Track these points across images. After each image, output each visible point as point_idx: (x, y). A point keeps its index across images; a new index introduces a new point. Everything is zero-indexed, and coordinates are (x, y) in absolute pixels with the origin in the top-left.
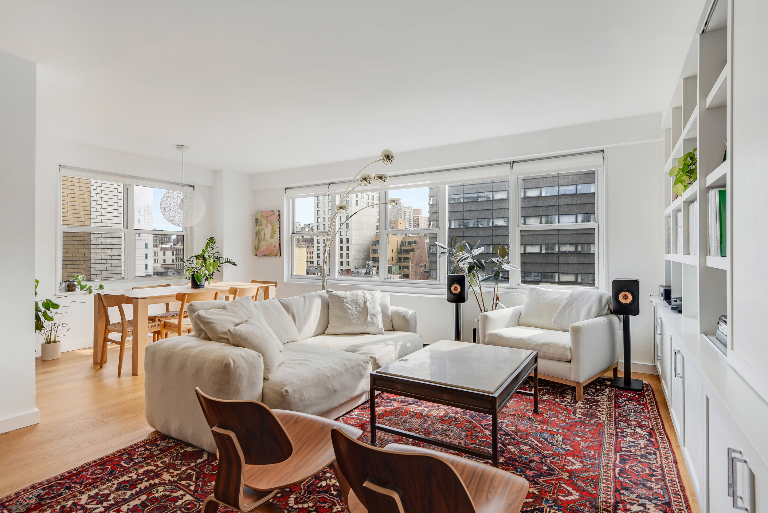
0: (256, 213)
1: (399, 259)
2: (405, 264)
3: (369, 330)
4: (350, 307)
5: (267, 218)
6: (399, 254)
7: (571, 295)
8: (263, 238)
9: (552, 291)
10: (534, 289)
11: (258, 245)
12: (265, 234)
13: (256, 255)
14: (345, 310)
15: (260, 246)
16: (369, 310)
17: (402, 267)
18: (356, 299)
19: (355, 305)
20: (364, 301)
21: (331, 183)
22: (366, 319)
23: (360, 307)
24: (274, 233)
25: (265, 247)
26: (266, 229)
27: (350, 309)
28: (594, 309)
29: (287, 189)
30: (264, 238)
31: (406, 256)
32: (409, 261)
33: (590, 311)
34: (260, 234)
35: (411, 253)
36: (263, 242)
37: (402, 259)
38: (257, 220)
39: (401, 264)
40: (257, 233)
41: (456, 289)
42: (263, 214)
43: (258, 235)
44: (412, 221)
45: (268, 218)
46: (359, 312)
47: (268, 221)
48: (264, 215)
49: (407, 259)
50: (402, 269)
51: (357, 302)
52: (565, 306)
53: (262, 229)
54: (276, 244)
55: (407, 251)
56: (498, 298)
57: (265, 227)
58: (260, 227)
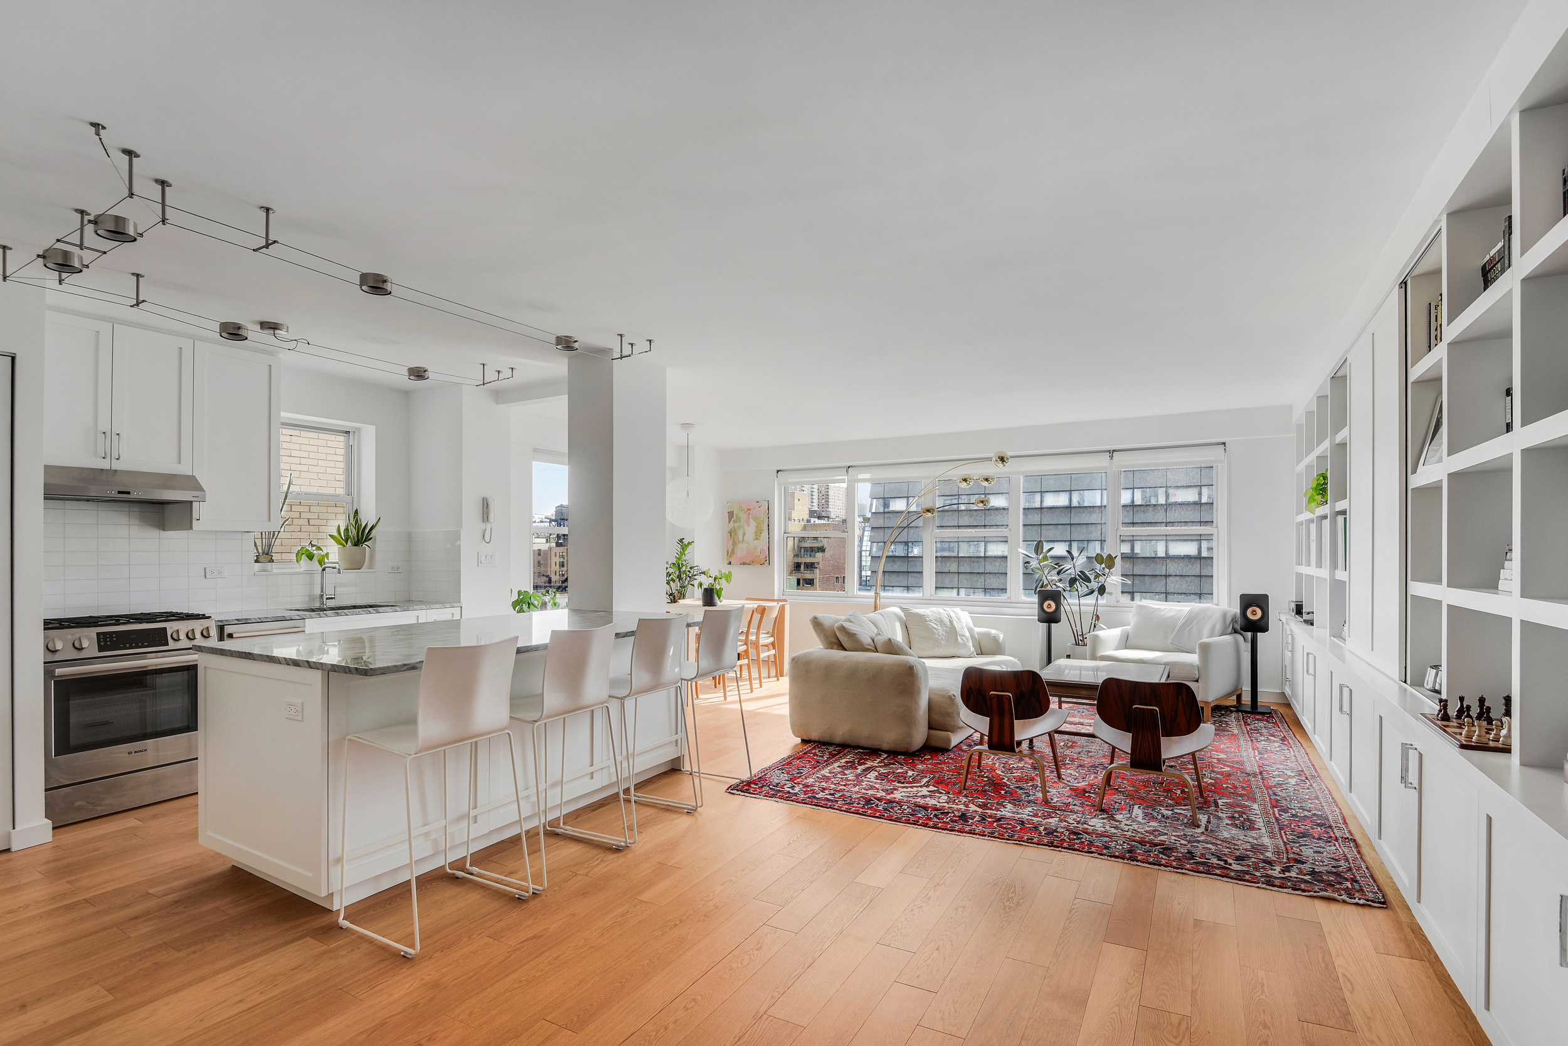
0: (729, 504)
1: (797, 566)
2: (808, 575)
3: (960, 652)
4: (935, 626)
5: (748, 512)
6: (795, 556)
7: (1190, 613)
8: (741, 540)
9: (1165, 609)
10: (1142, 607)
11: (733, 550)
12: (744, 534)
13: (730, 563)
14: (931, 631)
15: (736, 551)
16: (957, 629)
17: (801, 581)
18: (940, 618)
19: (941, 624)
20: (950, 620)
21: (849, 468)
22: (957, 640)
23: (946, 627)
24: (761, 533)
25: (744, 552)
26: (746, 526)
27: (936, 629)
28: (1218, 628)
29: (778, 471)
30: (743, 540)
31: (810, 560)
32: (815, 569)
33: (1213, 629)
34: (735, 534)
35: (820, 555)
36: (740, 545)
37: (802, 567)
38: (731, 514)
39: (800, 576)
40: (732, 533)
41: (1049, 606)
42: (742, 506)
43: (733, 535)
45: (751, 512)
46: (946, 632)
47: (750, 516)
48: (744, 507)
49: (811, 567)
50: (801, 584)
51: (942, 621)
52: (1184, 624)
53: (739, 527)
54: (763, 548)
55: (812, 551)
56: (1098, 618)
57: (745, 524)
58: (737, 525)
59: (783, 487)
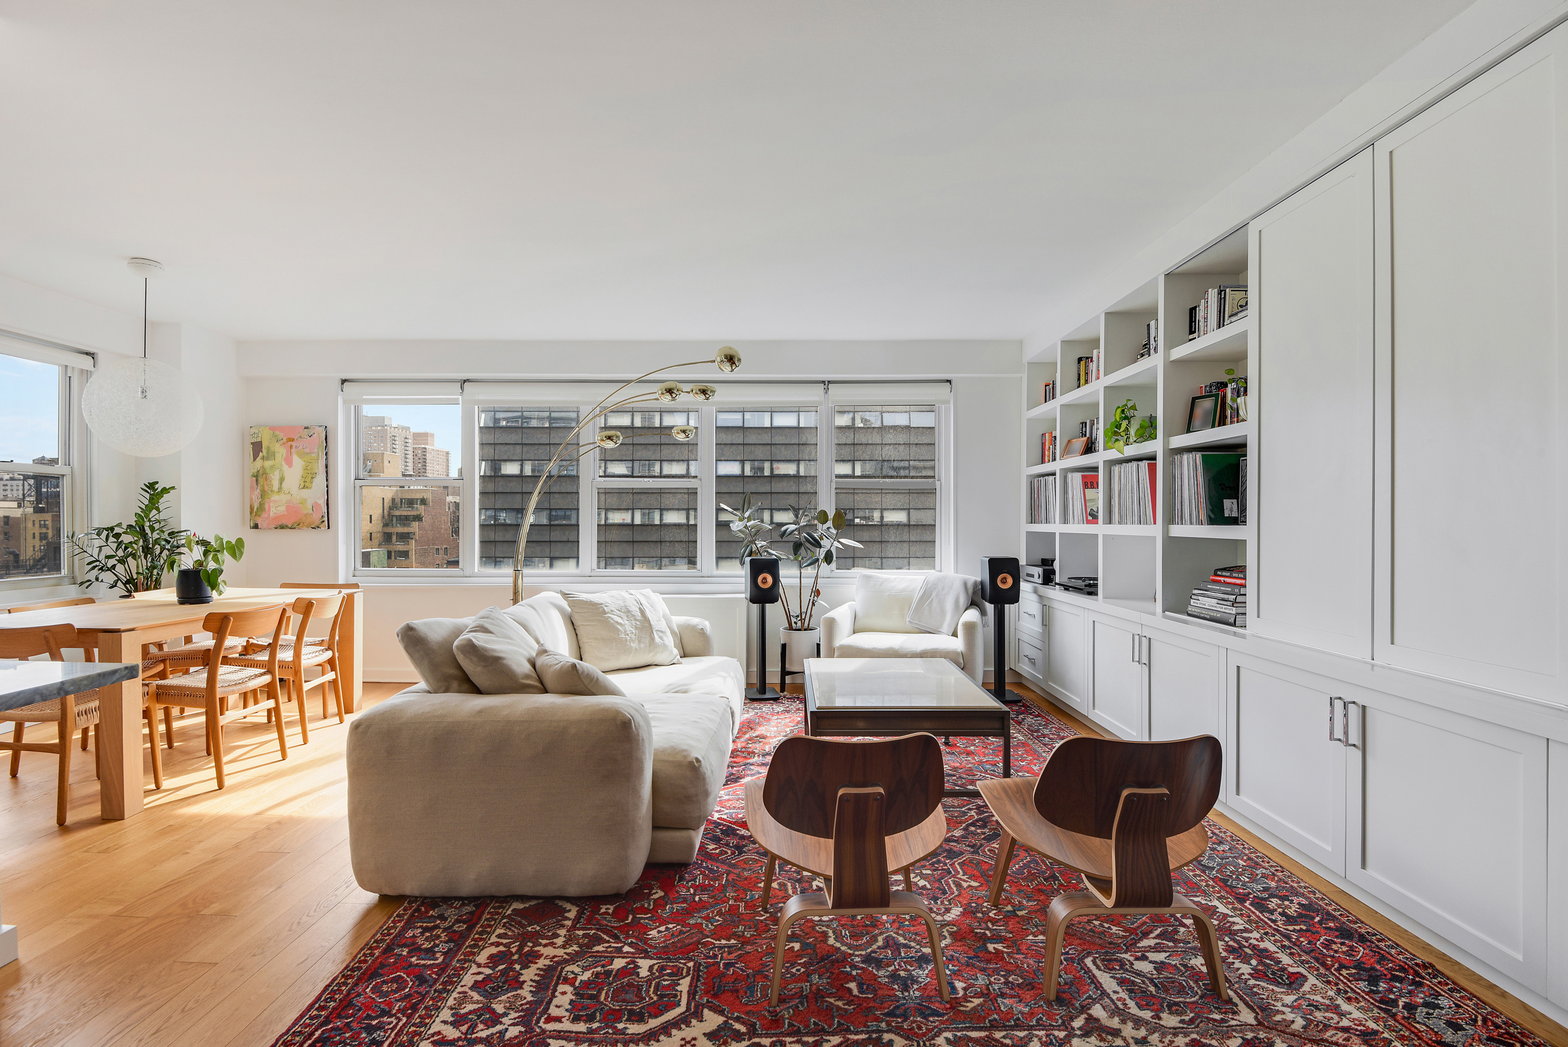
0: (253, 430)
1: (387, 538)
2: (400, 547)
3: (658, 659)
4: (620, 620)
5: (290, 443)
6: (386, 525)
7: (926, 582)
8: (276, 487)
9: (895, 579)
10: (869, 577)
11: (261, 505)
12: (282, 480)
13: (256, 527)
14: (612, 628)
15: (266, 506)
16: (652, 623)
17: (393, 554)
18: (626, 606)
19: (627, 616)
20: (640, 609)
21: (465, 381)
22: (653, 639)
23: (636, 620)
24: (312, 478)
25: (283, 508)
26: (285, 467)
27: (621, 624)
28: (963, 601)
29: (344, 381)
30: (280, 489)
31: (406, 530)
32: (410, 540)
33: (957, 601)
34: (266, 479)
35: (415, 525)
36: (275, 497)
37: (394, 538)
38: (257, 447)
39: (391, 548)
40: (258, 477)
41: (765, 580)
42: (277, 433)
43: (261, 480)
44: (410, 457)
45: (294, 444)
46: (636, 628)
47: (294, 450)
48: (281, 435)
49: (405, 537)
50: (393, 558)
51: (629, 611)
52: (922, 597)
53: (272, 467)
54: (316, 503)
55: (405, 520)
56: (818, 593)
57: (283, 463)
58: (268, 464)
59: (353, 407)
